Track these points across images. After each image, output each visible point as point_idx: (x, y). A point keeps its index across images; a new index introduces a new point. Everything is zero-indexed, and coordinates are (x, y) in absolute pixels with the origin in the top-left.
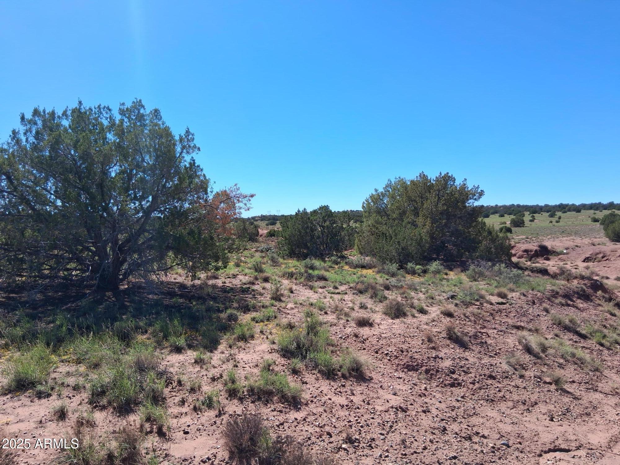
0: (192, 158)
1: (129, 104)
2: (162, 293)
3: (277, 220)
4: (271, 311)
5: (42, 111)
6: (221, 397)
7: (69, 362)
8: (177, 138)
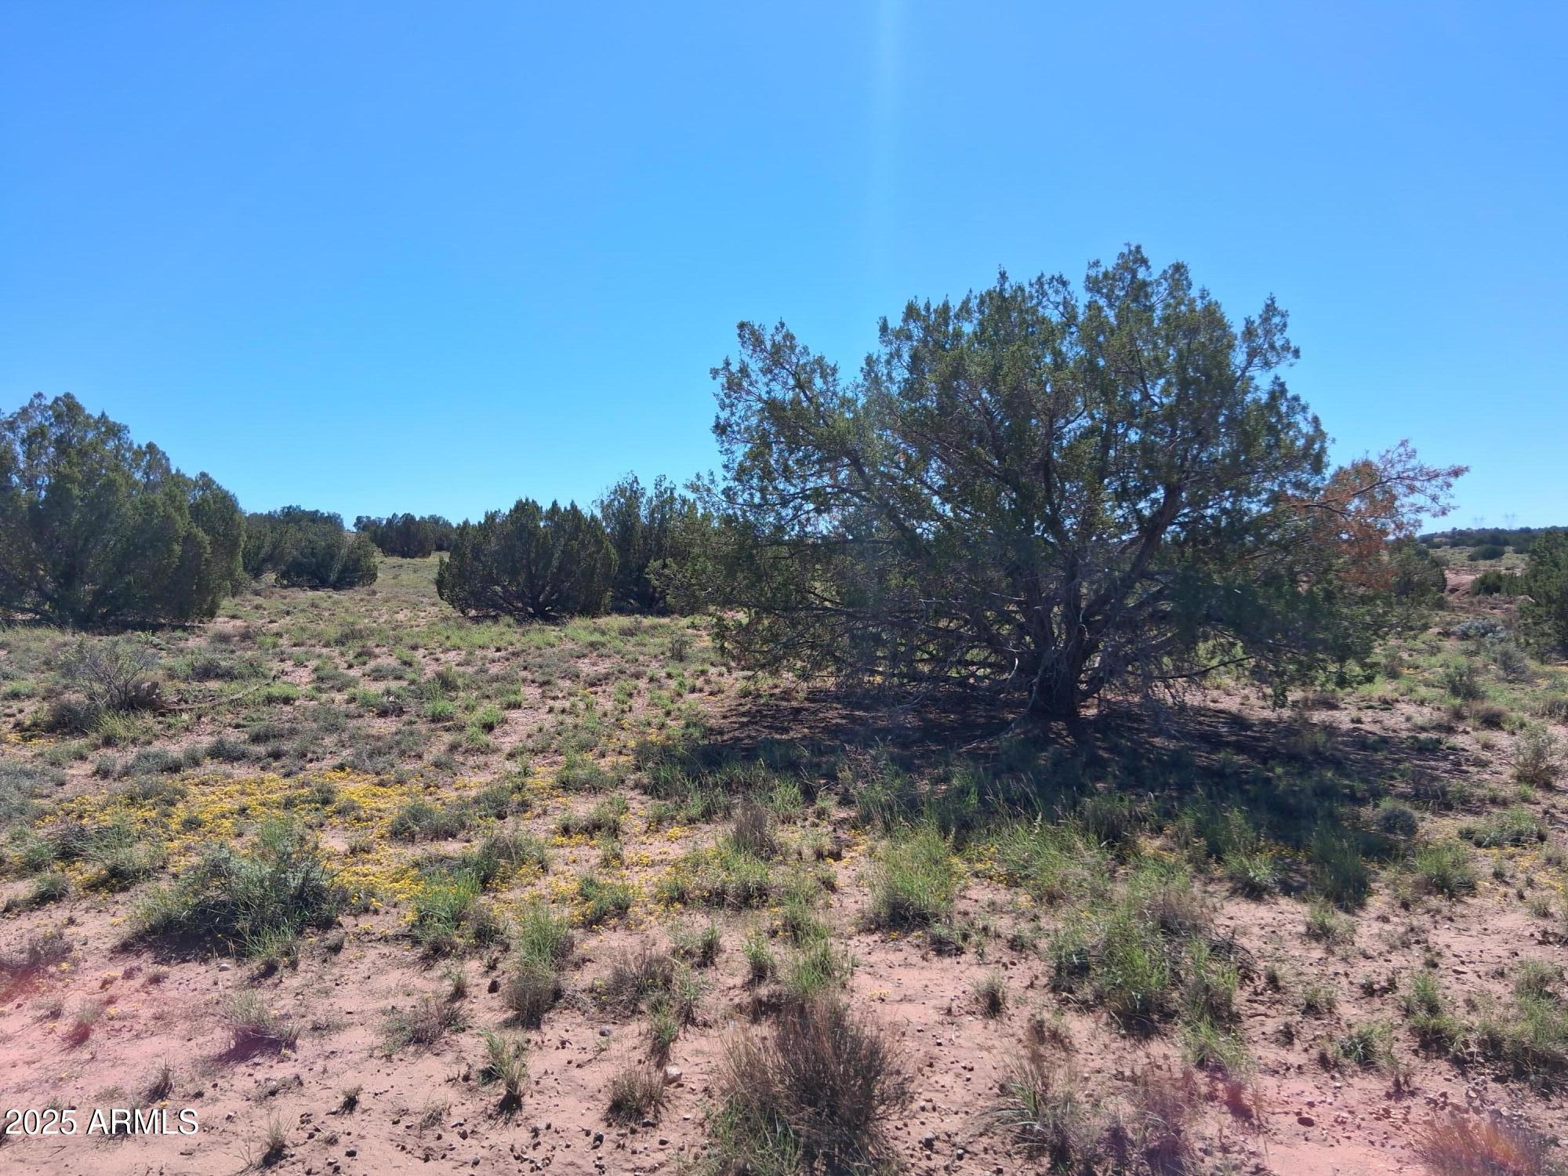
0: (1277, 378)
1: (1109, 263)
2: (1188, 736)
3: (1507, 543)
4: (1527, 816)
5: (922, 308)
6: (1396, 1045)
7: (991, 878)
8: (1238, 328)
